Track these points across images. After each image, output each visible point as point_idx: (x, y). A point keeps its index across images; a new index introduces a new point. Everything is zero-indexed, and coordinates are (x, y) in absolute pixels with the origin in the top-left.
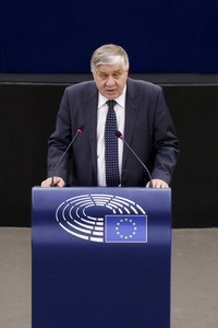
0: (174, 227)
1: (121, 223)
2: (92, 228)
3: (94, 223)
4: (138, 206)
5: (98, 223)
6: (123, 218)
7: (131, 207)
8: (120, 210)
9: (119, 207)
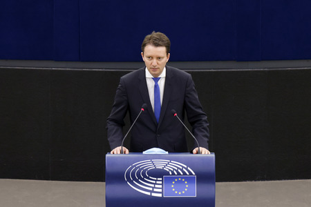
1: (175, 182)
2: (153, 186)
3: (154, 182)
4: (189, 168)
5: (157, 182)
6: (178, 178)
7: (184, 169)
8: (175, 172)
9: (174, 169)
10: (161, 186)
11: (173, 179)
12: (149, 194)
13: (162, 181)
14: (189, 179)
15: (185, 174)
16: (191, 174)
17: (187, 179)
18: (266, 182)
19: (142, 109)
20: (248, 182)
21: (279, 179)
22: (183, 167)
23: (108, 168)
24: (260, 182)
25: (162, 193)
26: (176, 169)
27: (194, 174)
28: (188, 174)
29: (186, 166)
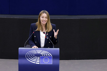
0: (60, 60)
1: (45, 59)
2: (36, 60)
3: (37, 58)
4: (49, 53)
5: (38, 59)
7: (48, 54)
8: (44, 55)
9: (44, 54)
10: (39, 60)
11: (44, 57)
12: (35, 63)
13: (40, 58)
15: (48, 55)
16: (50, 55)
17: (49, 57)
19: (33, 32)
22: (47, 53)
23: (20, 53)
25: (39, 62)
26: (45, 54)
27: (51, 55)
28: (49, 55)
29: (48, 53)
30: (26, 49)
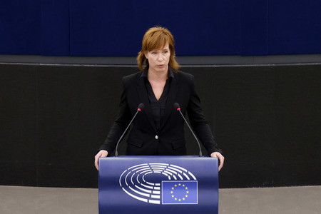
1: (175, 188)
2: (150, 192)
3: (152, 188)
4: (190, 173)
5: (155, 188)
6: (177, 183)
7: (184, 174)
8: (174, 176)
9: (173, 174)
10: (159, 192)
11: (172, 185)
12: (146, 200)
13: (160, 186)
14: (190, 184)
15: (185, 178)
16: (192, 179)
17: (187, 184)
18: (273, 188)
19: (139, 109)
20: (254, 189)
21: (288, 186)
22: (183, 171)
24: (267, 188)
25: (160, 200)
26: (176, 173)
27: (195, 179)
28: (188, 179)
29: (186, 171)
30: (119, 161)
